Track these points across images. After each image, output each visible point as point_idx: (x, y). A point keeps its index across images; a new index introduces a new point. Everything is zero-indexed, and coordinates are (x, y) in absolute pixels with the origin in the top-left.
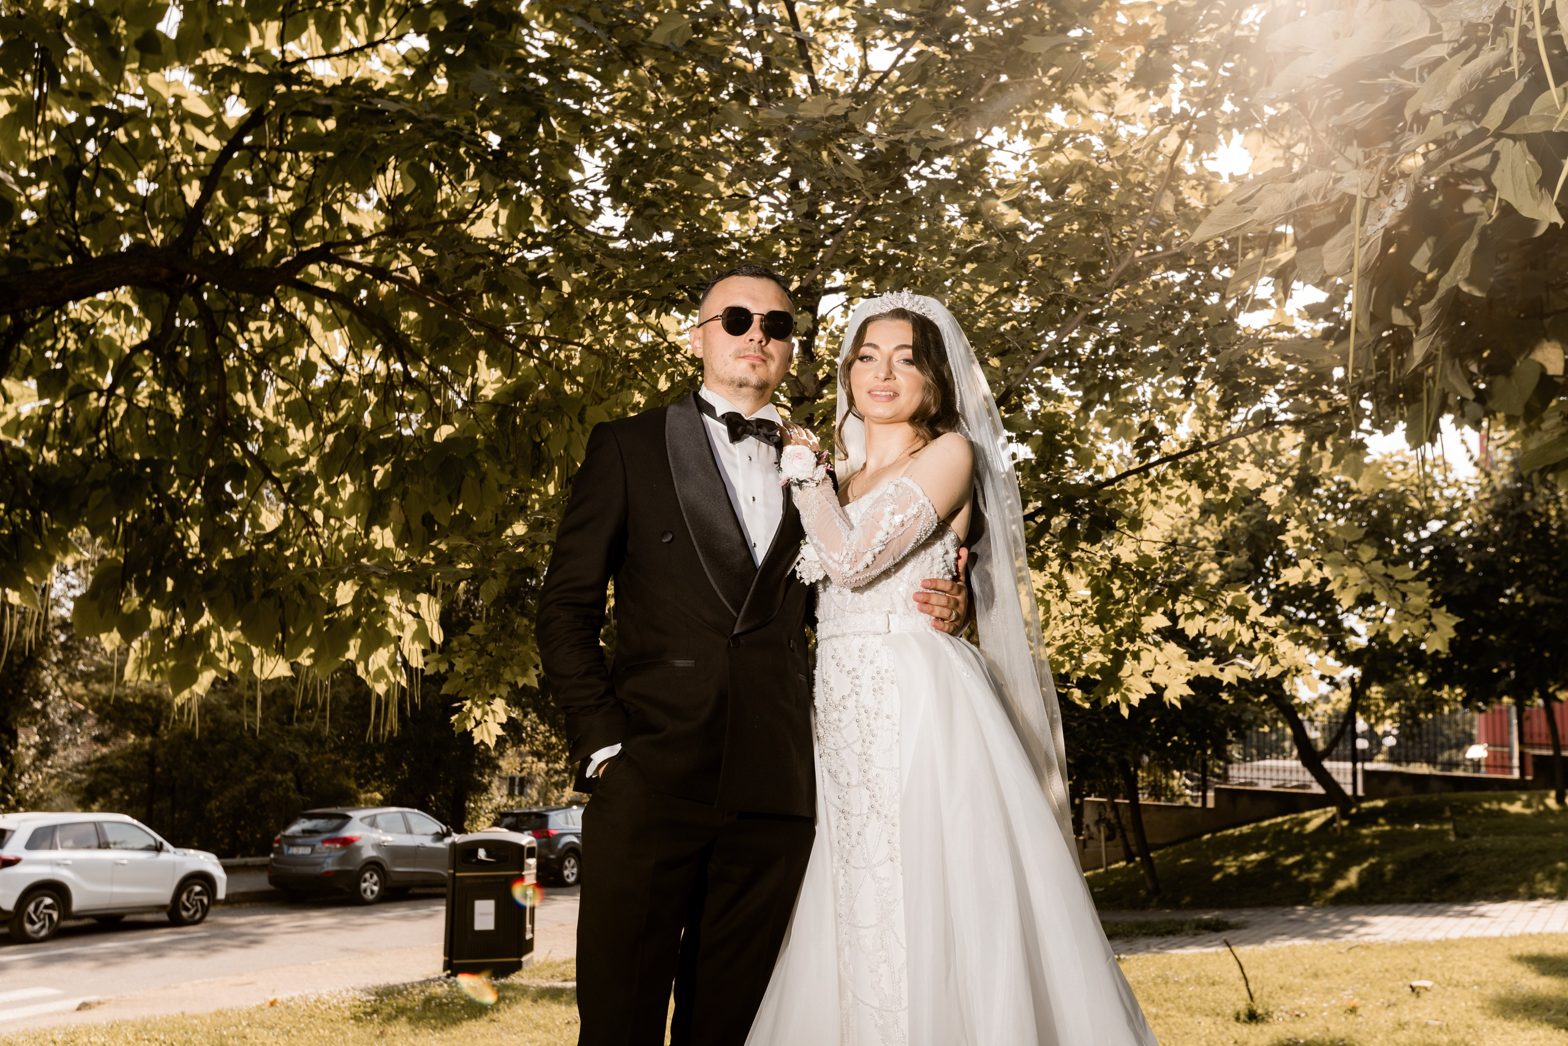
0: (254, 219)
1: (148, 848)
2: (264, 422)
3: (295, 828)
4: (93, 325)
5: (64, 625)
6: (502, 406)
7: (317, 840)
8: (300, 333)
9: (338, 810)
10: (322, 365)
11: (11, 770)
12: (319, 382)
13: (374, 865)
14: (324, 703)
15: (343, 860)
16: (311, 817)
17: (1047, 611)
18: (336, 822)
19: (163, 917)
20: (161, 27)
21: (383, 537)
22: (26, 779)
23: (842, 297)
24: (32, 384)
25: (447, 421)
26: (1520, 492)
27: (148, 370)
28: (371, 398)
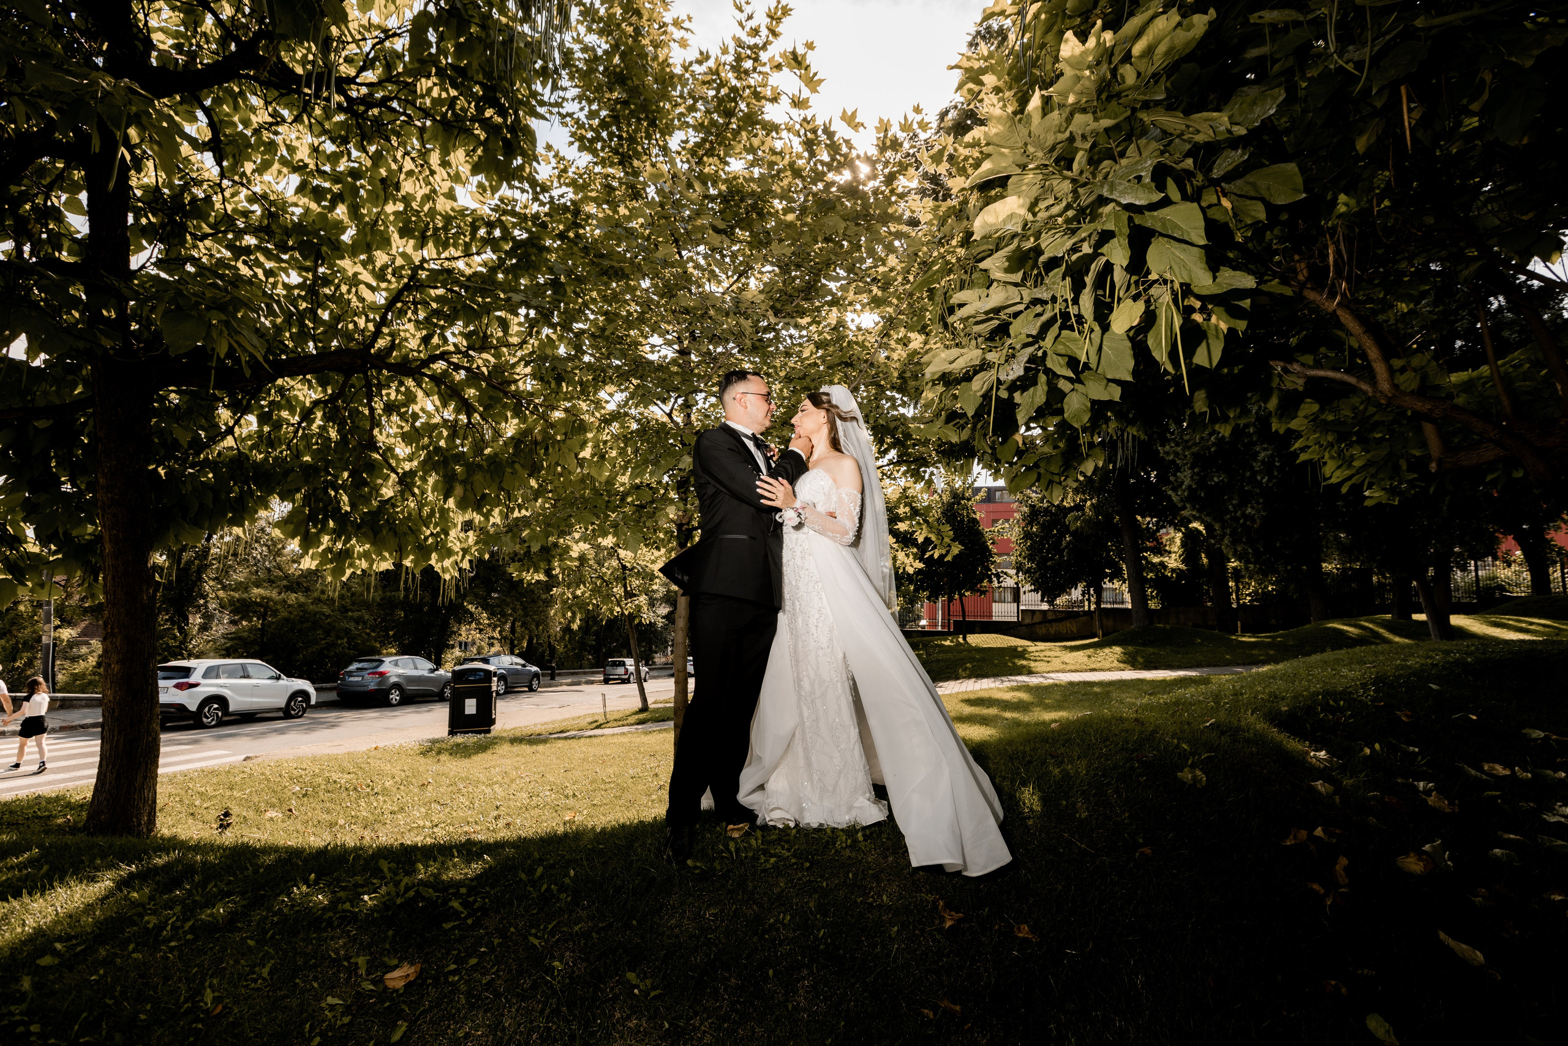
0: (389, 338)
1: (271, 678)
3: (354, 667)
4: (289, 390)
5: (218, 559)
6: (517, 441)
7: (365, 673)
8: (411, 398)
9: (377, 657)
11: (185, 638)
12: (418, 424)
13: (397, 686)
15: (380, 683)
16: (361, 661)
18: (375, 664)
19: (281, 714)
22: (194, 642)
24: (252, 418)
27: (319, 414)
28: (445, 433)
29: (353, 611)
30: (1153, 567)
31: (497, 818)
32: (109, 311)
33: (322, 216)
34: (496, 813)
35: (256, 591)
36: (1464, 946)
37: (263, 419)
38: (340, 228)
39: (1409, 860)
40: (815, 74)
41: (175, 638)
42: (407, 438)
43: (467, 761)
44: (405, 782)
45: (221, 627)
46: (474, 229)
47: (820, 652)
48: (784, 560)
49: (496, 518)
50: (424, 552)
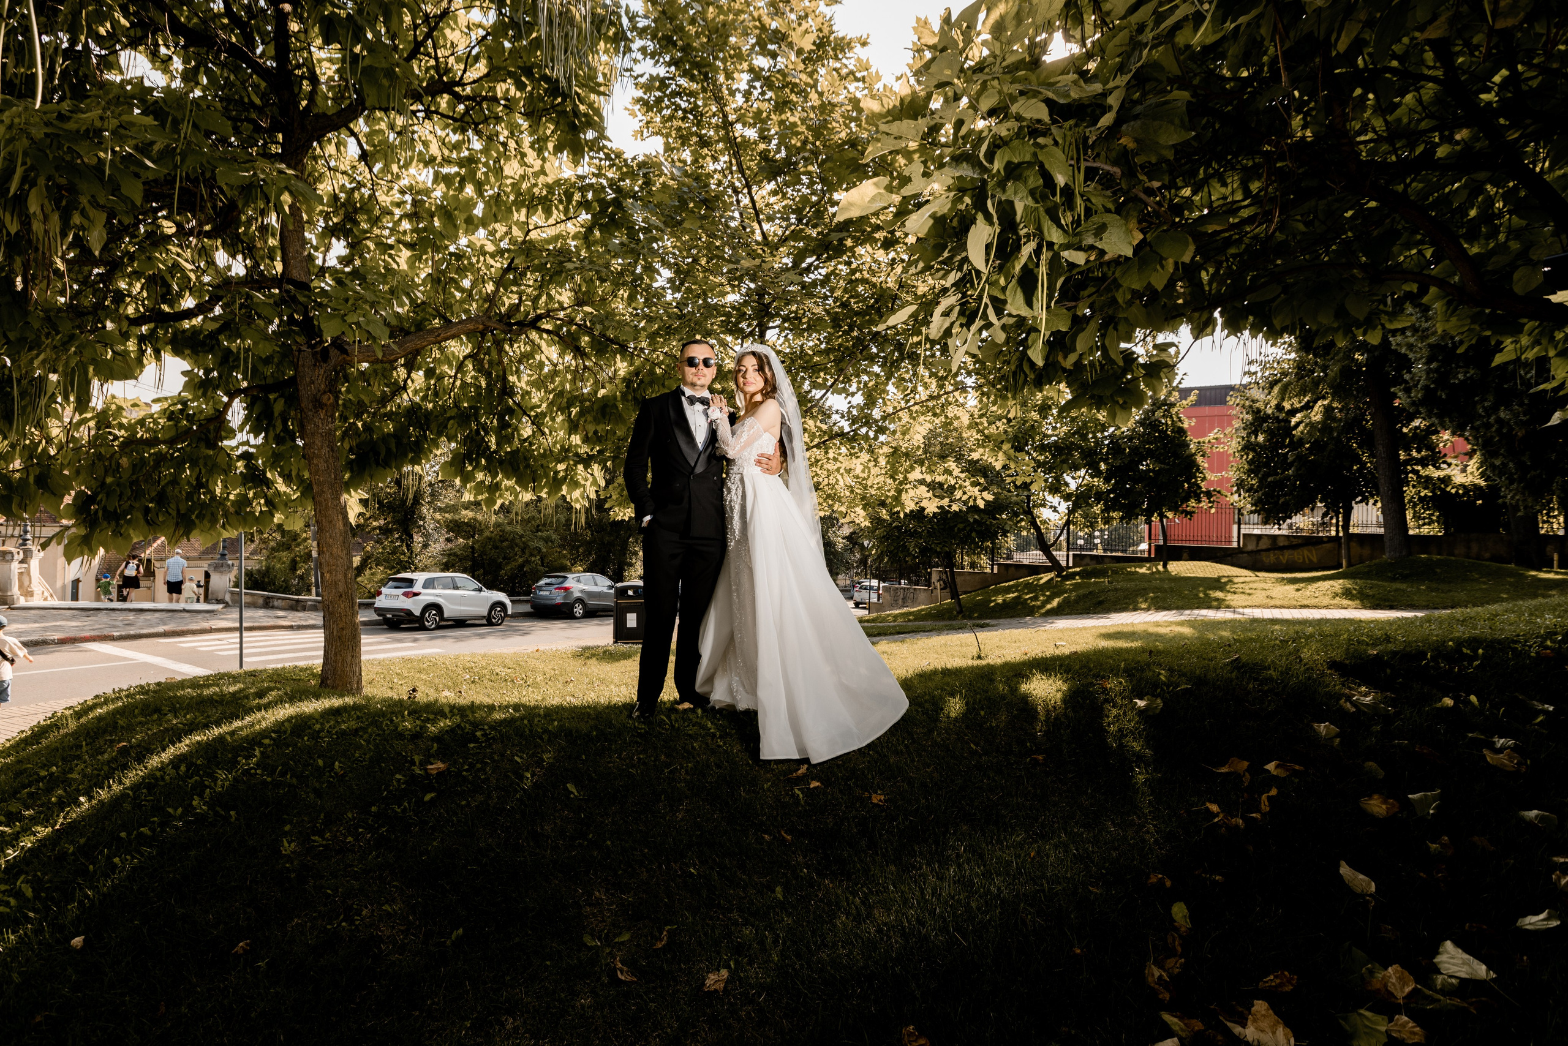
0: (516, 296)
1: (476, 590)
2: (521, 388)
3: (543, 582)
6: (628, 379)
7: (552, 587)
8: (536, 348)
9: (563, 574)
10: (547, 362)
11: (412, 554)
12: (546, 370)
13: (579, 600)
15: (565, 597)
16: (550, 577)
17: (869, 471)
18: (561, 580)
19: (484, 621)
20: (475, 212)
21: (576, 439)
22: (418, 558)
23: (777, 330)
24: (421, 373)
25: (603, 387)
27: (471, 367)
28: (569, 377)
33: (455, 197)
35: (464, 512)
37: (430, 373)
38: (470, 204)
41: (404, 554)
42: (539, 384)
45: (438, 546)
46: (569, 196)
50: (556, 483)
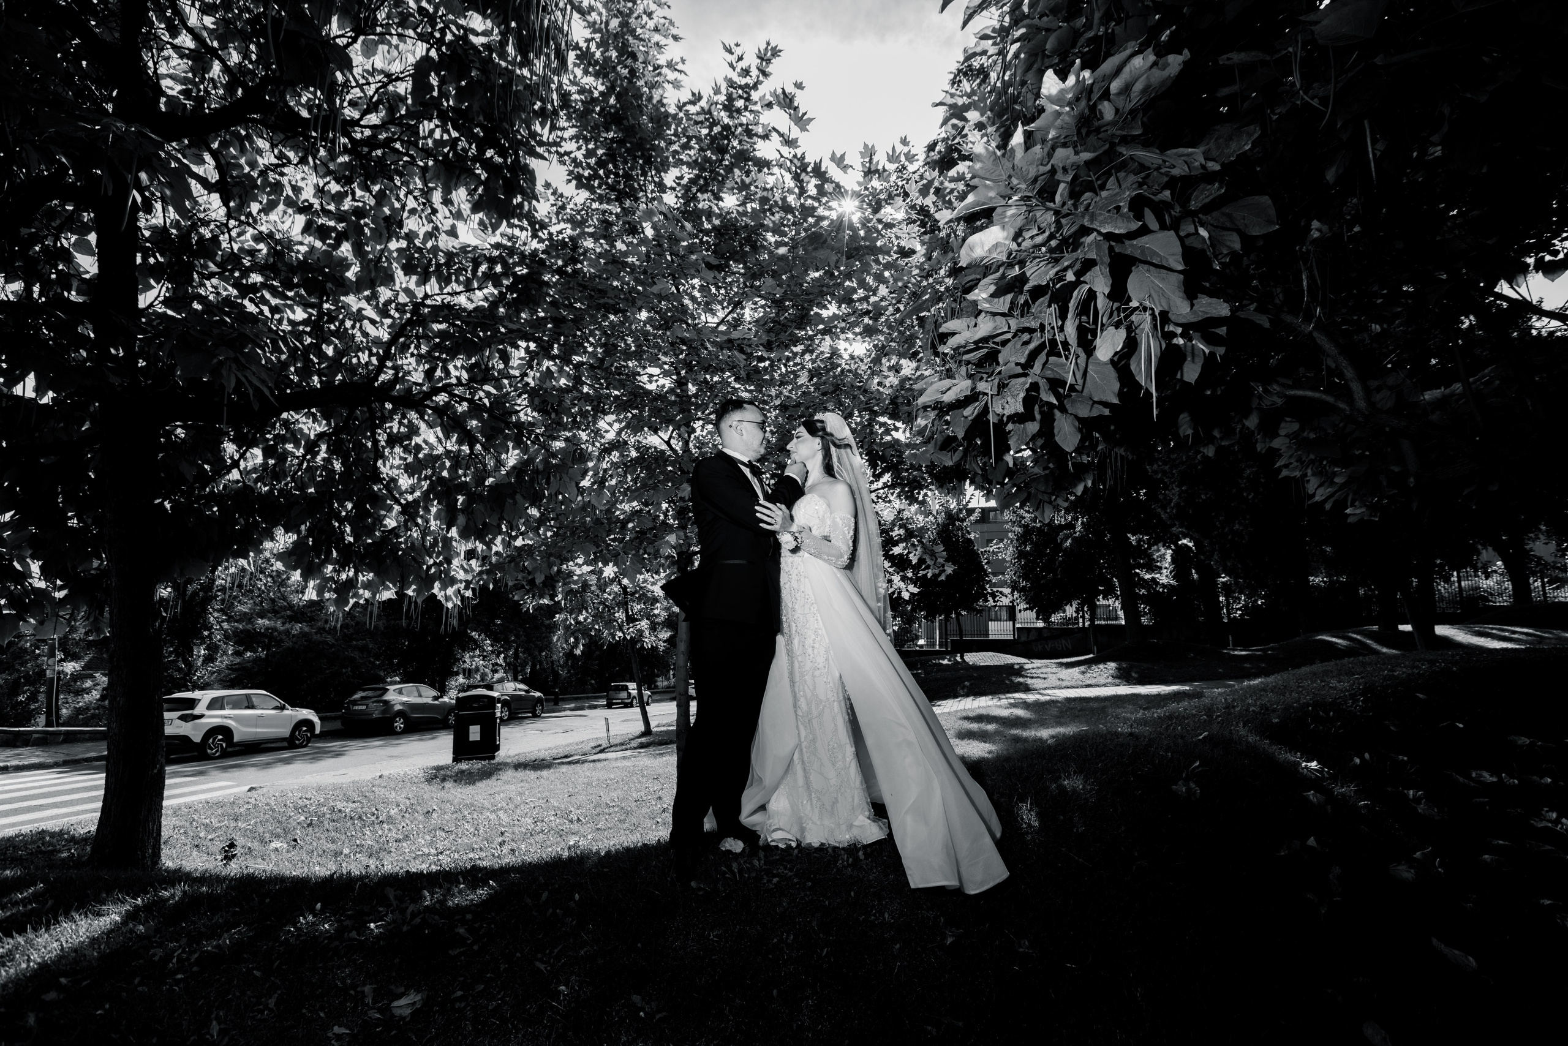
0: (391, 372)
1: (276, 708)
3: (358, 695)
4: (294, 423)
6: (518, 470)
7: (369, 701)
8: (414, 431)
9: (381, 686)
10: (424, 446)
11: (190, 669)
12: (421, 456)
13: (400, 713)
14: (417, 618)
15: (384, 712)
16: (364, 690)
18: (379, 692)
19: (285, 744)
24: (257, 452)
26: (948, 525)
27: (324, 447)
28: (448, 464)
29: (357, 640)
30: (1145, 583)
31: (502, 844)
32: (117, 350)
33: (327, 254)
34: (500, 839)
35: (260, 621)
36: (1457, 952)
37: (268, 453)
38: (345, 265)
39: (1401, 868)
40: (805, 114)
41: (180, 670)
42: (410, 470)
43: (471, 787)
44: (411, 810)
45: (226, 658)
46: (476, 264)
47: (817, 673)
48: (782, 584)
49: (498, 546)
50: (426, 581)
